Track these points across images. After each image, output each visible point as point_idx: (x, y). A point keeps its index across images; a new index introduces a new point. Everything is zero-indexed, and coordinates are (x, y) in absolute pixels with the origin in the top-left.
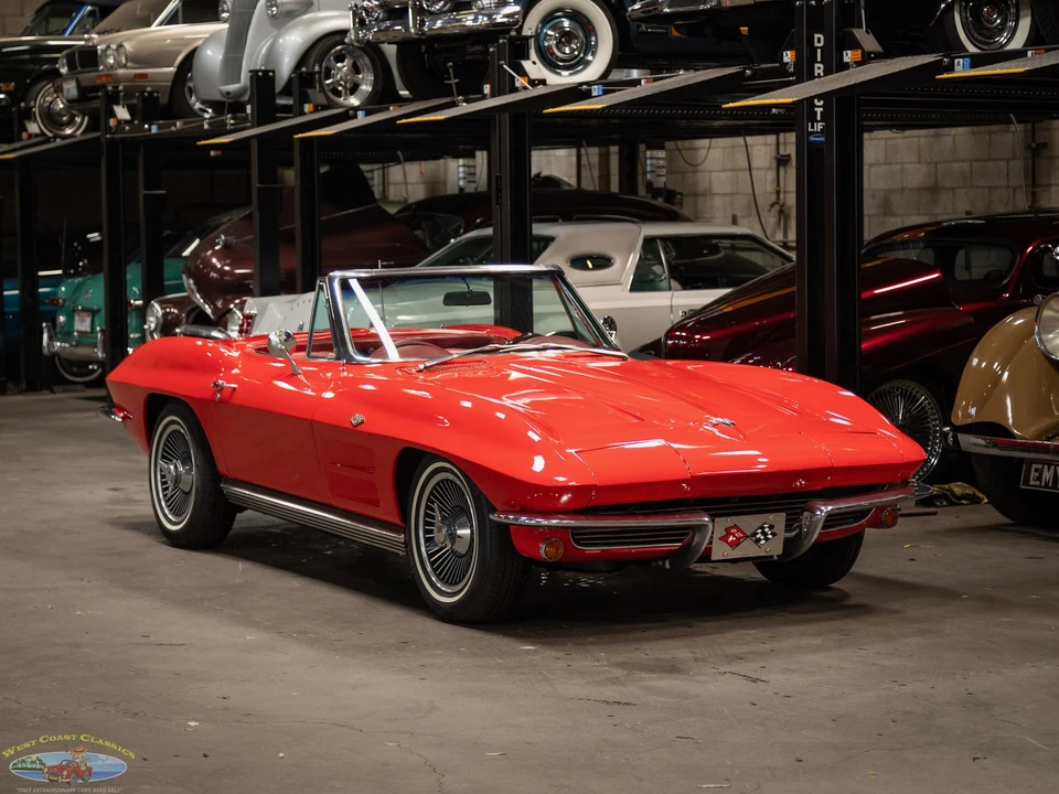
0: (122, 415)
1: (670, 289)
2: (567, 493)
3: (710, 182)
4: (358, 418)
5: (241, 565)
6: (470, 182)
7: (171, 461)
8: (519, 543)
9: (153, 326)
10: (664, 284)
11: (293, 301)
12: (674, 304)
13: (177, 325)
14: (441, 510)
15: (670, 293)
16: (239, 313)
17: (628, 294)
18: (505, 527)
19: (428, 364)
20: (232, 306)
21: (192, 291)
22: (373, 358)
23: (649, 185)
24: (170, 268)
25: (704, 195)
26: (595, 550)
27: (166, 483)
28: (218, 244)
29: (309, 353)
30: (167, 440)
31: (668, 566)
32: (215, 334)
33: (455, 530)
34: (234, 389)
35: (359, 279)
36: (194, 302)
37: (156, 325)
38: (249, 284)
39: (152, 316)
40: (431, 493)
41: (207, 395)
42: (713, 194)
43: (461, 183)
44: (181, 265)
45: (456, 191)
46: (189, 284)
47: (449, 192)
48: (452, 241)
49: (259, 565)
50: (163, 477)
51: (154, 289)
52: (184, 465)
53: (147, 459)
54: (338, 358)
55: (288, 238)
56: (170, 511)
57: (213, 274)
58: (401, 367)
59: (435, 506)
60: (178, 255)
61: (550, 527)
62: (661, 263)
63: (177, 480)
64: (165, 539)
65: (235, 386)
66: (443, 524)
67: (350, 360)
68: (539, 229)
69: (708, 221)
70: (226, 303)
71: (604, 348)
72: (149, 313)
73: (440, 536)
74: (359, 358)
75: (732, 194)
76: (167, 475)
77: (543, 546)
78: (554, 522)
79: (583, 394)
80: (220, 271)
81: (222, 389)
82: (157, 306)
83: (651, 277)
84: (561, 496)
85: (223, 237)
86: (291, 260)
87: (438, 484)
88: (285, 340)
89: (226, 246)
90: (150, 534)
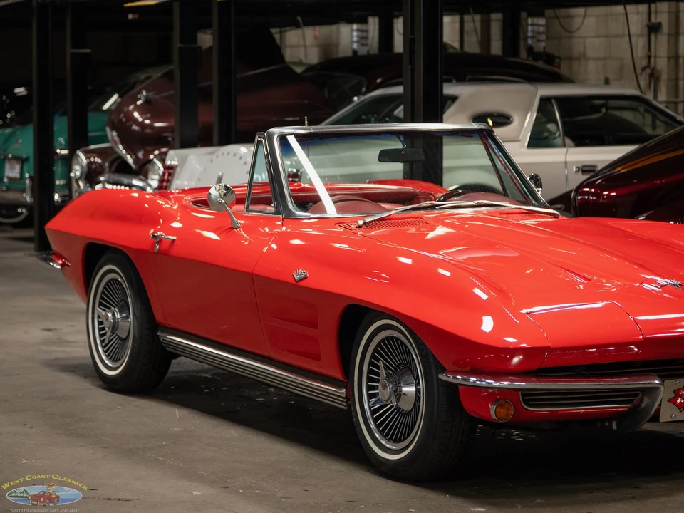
0: (60, 262)
1: (564, 145)
2: (519, 355)
3: (585, 47)
4: (300, 274)
5: (178, 412)
6: (363, 45)
7: (109, 308)
8: (467, 403)
9: (78, 174)
10: (559, 141)
11: (213, 153)
12: (568, 159)
13: (101, 173)
14: (386, 368)
15: (564, 150)
16: (159, 164)
17: (525, 150)
18: (453, 387)
19: (368, 220)
20: (152, 157)
21: (115, 142)
22: (312, 213)
23: (530, 50)
24: (93, 121)
25: (578, 59)
26: (544, 411)
27: (103, 329)
28: (140, 99)
29: (247, 207)
30: (105, 288)
31: (615, 427)
32: (136, 182)
33: (401, 387)
34: (173, 241)
35: (297, 136)
36: (116, 152)
37: (81, 174)
38: (167, 137)
39: (78, 165)
40: (375, 350)
41: (145, 246)
42: (587, 59)
43: (355, 46)
44: (105, 118)
45: (350, 54)
46: (112, 136)
47: (341, 54)
48: (355, 99)
49: (195, 412)
50: (100, 323)
51: (79, 140)
52: (121, 312)
53: (85, 306)
54: (277, 213)
55: (206, 95)
56: (107, 356)
57: (135, 127)
58: (338, 222)
59: (381, 364)
60: (98, 109)
61: (501, 389)
62: (556, 123)
63: (114, 327)
64: (101, 383)
65: (175, 238)
66: (388, 381)
67: (289, 216)
68: (449, 89)
69: (583, 83)
70: (147, 153)
71: (534, 206)
72: (74, 161)
73: (385, 393)
74: (300, 213)
75: (605, 58)
76: (105, 322)
77: (493, 408)
78: (506, 383)
79: (517, 250)
80: (142, 125)
81: (161, 240)
82: (82, 156)
83: (546, 134)
84: (512, 357)
85: (144, 93)
86: (208, 115)
87: (383, 341)
88: (225, 195)
89: (147, 101)
90: (86, 377)
